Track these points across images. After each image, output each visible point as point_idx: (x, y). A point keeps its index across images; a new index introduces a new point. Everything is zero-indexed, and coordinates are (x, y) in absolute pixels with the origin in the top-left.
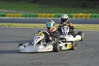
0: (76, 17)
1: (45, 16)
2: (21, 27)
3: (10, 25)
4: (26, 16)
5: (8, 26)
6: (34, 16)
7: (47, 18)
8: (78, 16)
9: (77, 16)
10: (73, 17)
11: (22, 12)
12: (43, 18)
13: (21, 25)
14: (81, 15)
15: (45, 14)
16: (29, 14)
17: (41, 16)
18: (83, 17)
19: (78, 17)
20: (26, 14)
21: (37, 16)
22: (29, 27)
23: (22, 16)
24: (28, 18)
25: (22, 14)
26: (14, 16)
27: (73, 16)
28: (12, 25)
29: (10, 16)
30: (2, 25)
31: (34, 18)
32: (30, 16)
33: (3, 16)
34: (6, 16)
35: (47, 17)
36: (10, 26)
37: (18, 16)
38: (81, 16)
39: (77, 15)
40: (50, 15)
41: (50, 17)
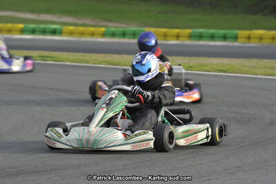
0: (246, 40)
1: (165, 36)
2: (75, 64)
3: (47, 57)
4: (113, 35)
5: (41, 58)
6: (134, 35)
7: (168, 40)
8: (252, 36)
9: (249, 38)
10: (239, 40)
11: (111, 24)
14: (261, 35)
15: (164, 30)
16: (122, 29)
18: (265, 38)
19: (252, 40)
20: (113, 29)
22: (96, 64)
23: (104, 35)
24: (115, 40)
25: (103, 29)
26: (82, 34)
27: (239, 35)
28: (52, 57)
29: (71, 33)
32: (124, 35)
33: (54, 32)
34: (60, 33)
35: (168, 38)
36: (45, 58)
37: (93, 34)
38: (261, 38)
39: (249, 35)
40: (178, 33)
41: (178, 37)
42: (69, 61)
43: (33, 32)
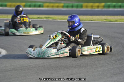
1: (92, 7)
2: (62, 20)
3: (48, 17)
4: (67, 7)
5: (46, 18)
6: (77, 6)
7: (95, 9)
11: (63, 2)
12: (89, 9)
13: (62, 18)
16: (71, 4)
17: (87, 7)
21: (82, 6)
23: (63, 7)
24: (70, 9)
26: (53, 7)
28: (51, 18)
29: (48, 6)
30: (38, 18)
31: (78, 9)
32: (72, 7)
33: (40, 6)
34: (43, 6)
37: (58, 7)
40: (98, 5)
41: (98, 7)
42: (59, 19)
43: (30, 6)
